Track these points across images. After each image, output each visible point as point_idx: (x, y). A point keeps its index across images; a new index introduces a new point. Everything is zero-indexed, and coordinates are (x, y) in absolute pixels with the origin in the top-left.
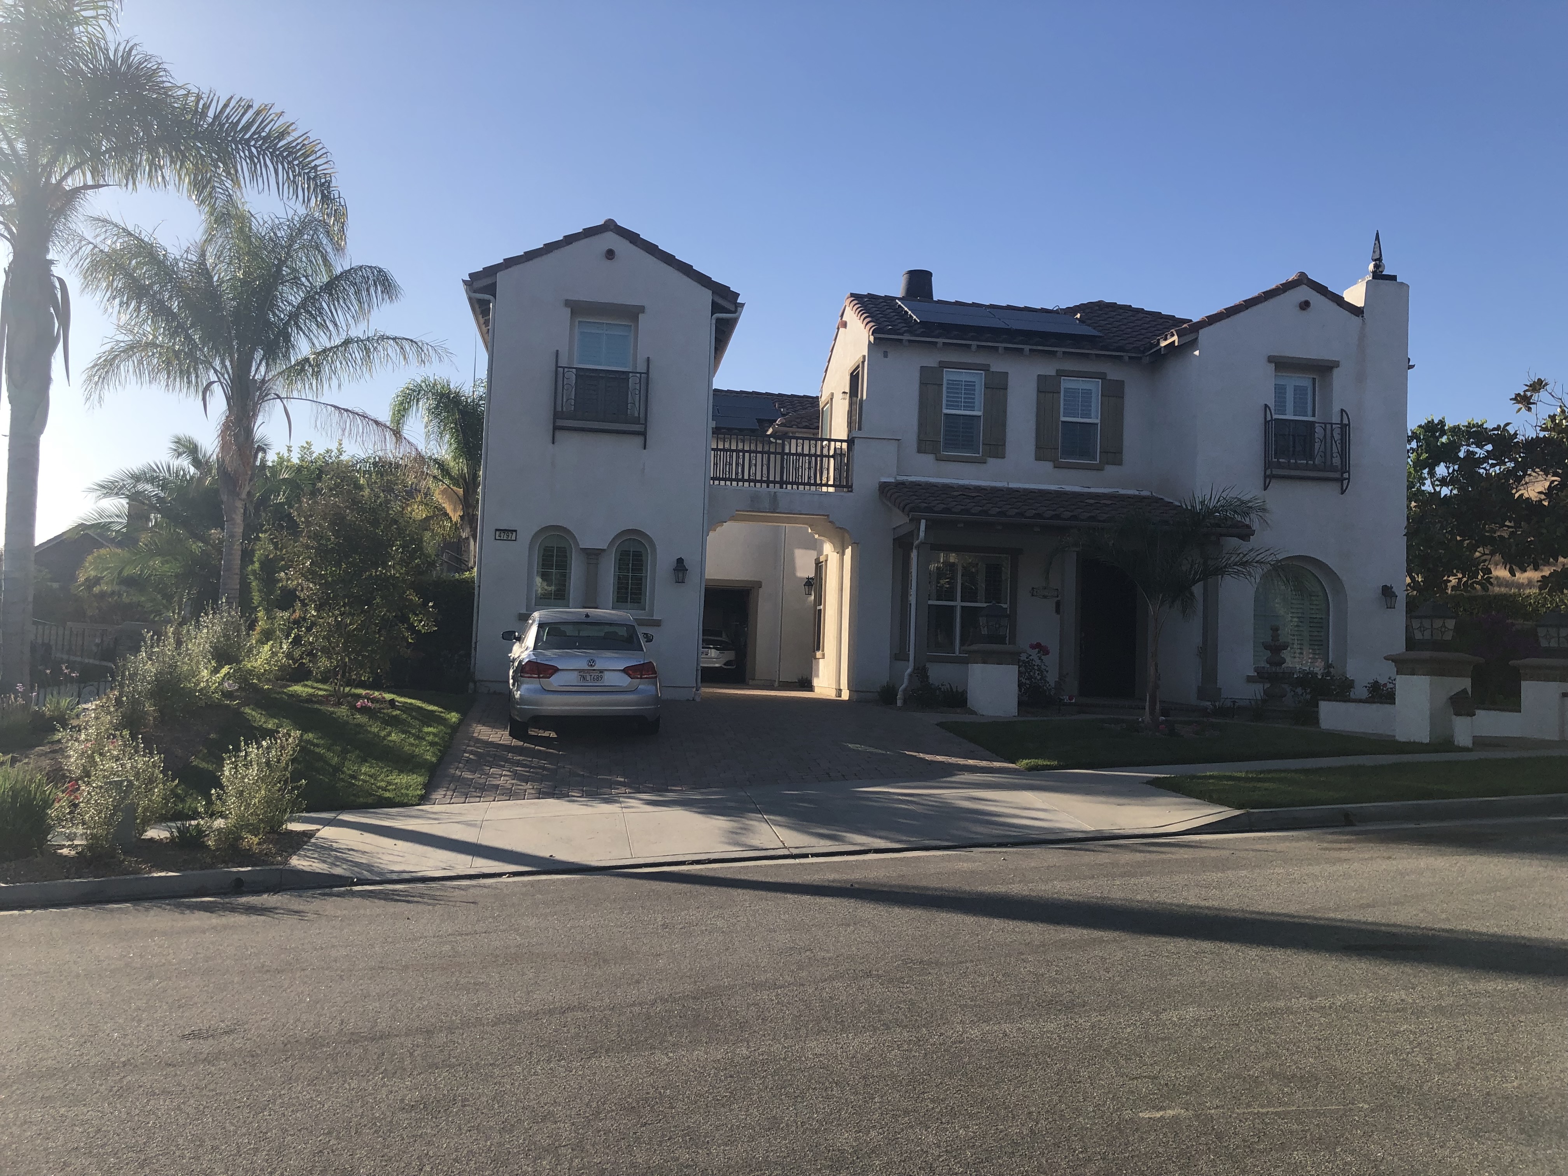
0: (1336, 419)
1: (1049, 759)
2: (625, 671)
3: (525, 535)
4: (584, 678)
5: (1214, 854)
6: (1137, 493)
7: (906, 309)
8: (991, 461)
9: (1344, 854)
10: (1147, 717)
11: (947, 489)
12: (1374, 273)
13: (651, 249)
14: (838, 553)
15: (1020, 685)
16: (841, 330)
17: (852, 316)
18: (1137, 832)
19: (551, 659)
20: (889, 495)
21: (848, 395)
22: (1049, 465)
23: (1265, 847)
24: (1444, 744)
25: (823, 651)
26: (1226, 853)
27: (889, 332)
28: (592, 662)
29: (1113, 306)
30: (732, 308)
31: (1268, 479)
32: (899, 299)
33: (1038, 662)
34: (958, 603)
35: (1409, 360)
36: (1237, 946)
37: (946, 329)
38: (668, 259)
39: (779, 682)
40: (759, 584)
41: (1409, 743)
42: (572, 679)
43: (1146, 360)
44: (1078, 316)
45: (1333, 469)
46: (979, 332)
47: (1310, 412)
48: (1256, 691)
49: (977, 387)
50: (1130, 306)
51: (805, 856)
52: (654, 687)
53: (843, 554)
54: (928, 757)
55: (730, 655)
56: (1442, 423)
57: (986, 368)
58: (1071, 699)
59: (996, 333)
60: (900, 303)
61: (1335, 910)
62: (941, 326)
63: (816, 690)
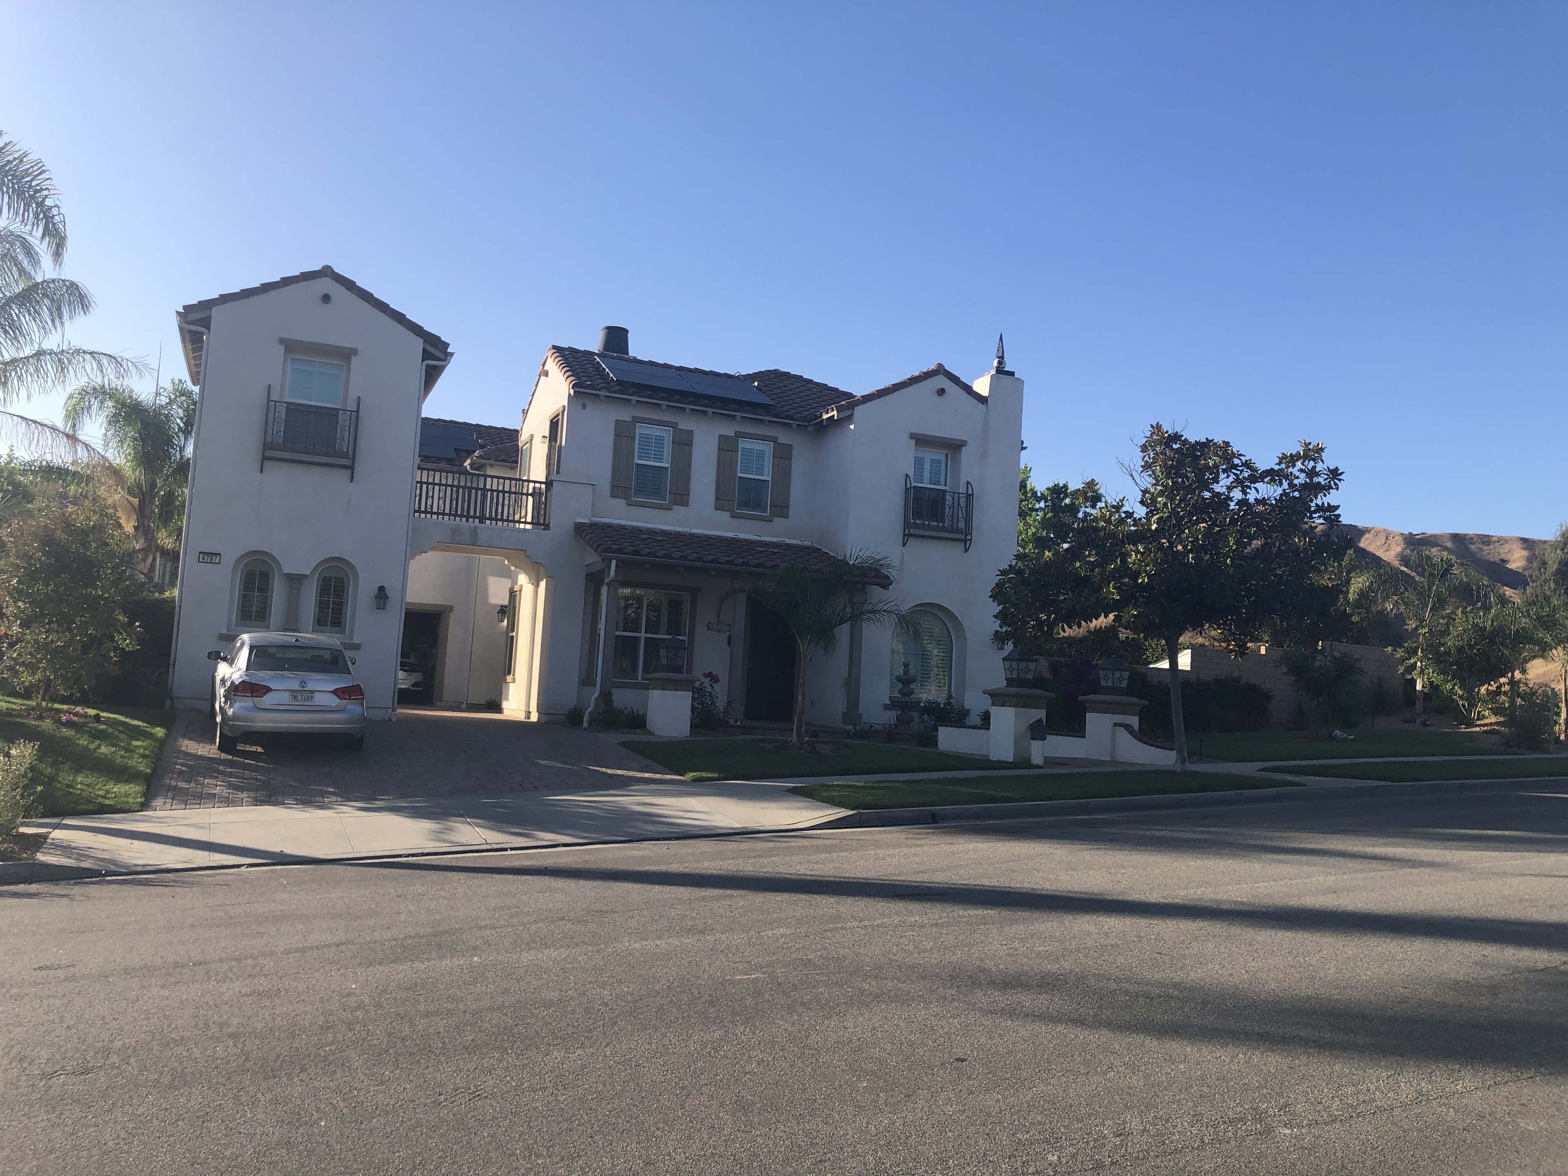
0: (962, 490)
1: (712, 772)
2: (335, 692)
3: (229, 560)
4: (295, 698)
5: (828, 842)
6: (800, 543)
7: (604, 366)
8: (676, 508)
9: (923, 842)
10: (794, 738)
11: (636, 532)
12: (997, 368)
13: (366, 296)
14: (532, 584)
15: (693, 709)
16: (542, 378)
17: (552, 365)
18: (773, 828)
19: (264, 680)
20: (584, 534)
21: (547, 440)
22: (726, 515)
23: (867, 837)
24: (1024, 762)
25: (514, 675)
26: (837, 842)
27: (587, 387)
28: (303, 683)
29: (787, 375)
30: (442, 356)
31: (906, 537)
32: (598, 355)
33: (709, 689)
34: (643, 635)
35: (1023, 442)
36: (823, 896)
37: (641, 389)
38: (382, 307)
39: (467, 703)
40: (450, 609)
41: (998, 762)
42: (284, 698)
43: (811, 429)
44: (756, 384)
45: (959, 531)
46: (669, 394)
47: (943, 481)
48: (891, 717)
49: (666, 442)
50: (802, 376)
51: (505, 849)
52: (361, 708)
53: (537, 586)
54: (610, 771)
55: (417, 677)
56: (1065, 486)
57: (674, 426)
58: (736, 721)
59: (685, 396)
60: (598, 360)
61: (899, 875)
62: (635, 385)
63: (505, 712)
